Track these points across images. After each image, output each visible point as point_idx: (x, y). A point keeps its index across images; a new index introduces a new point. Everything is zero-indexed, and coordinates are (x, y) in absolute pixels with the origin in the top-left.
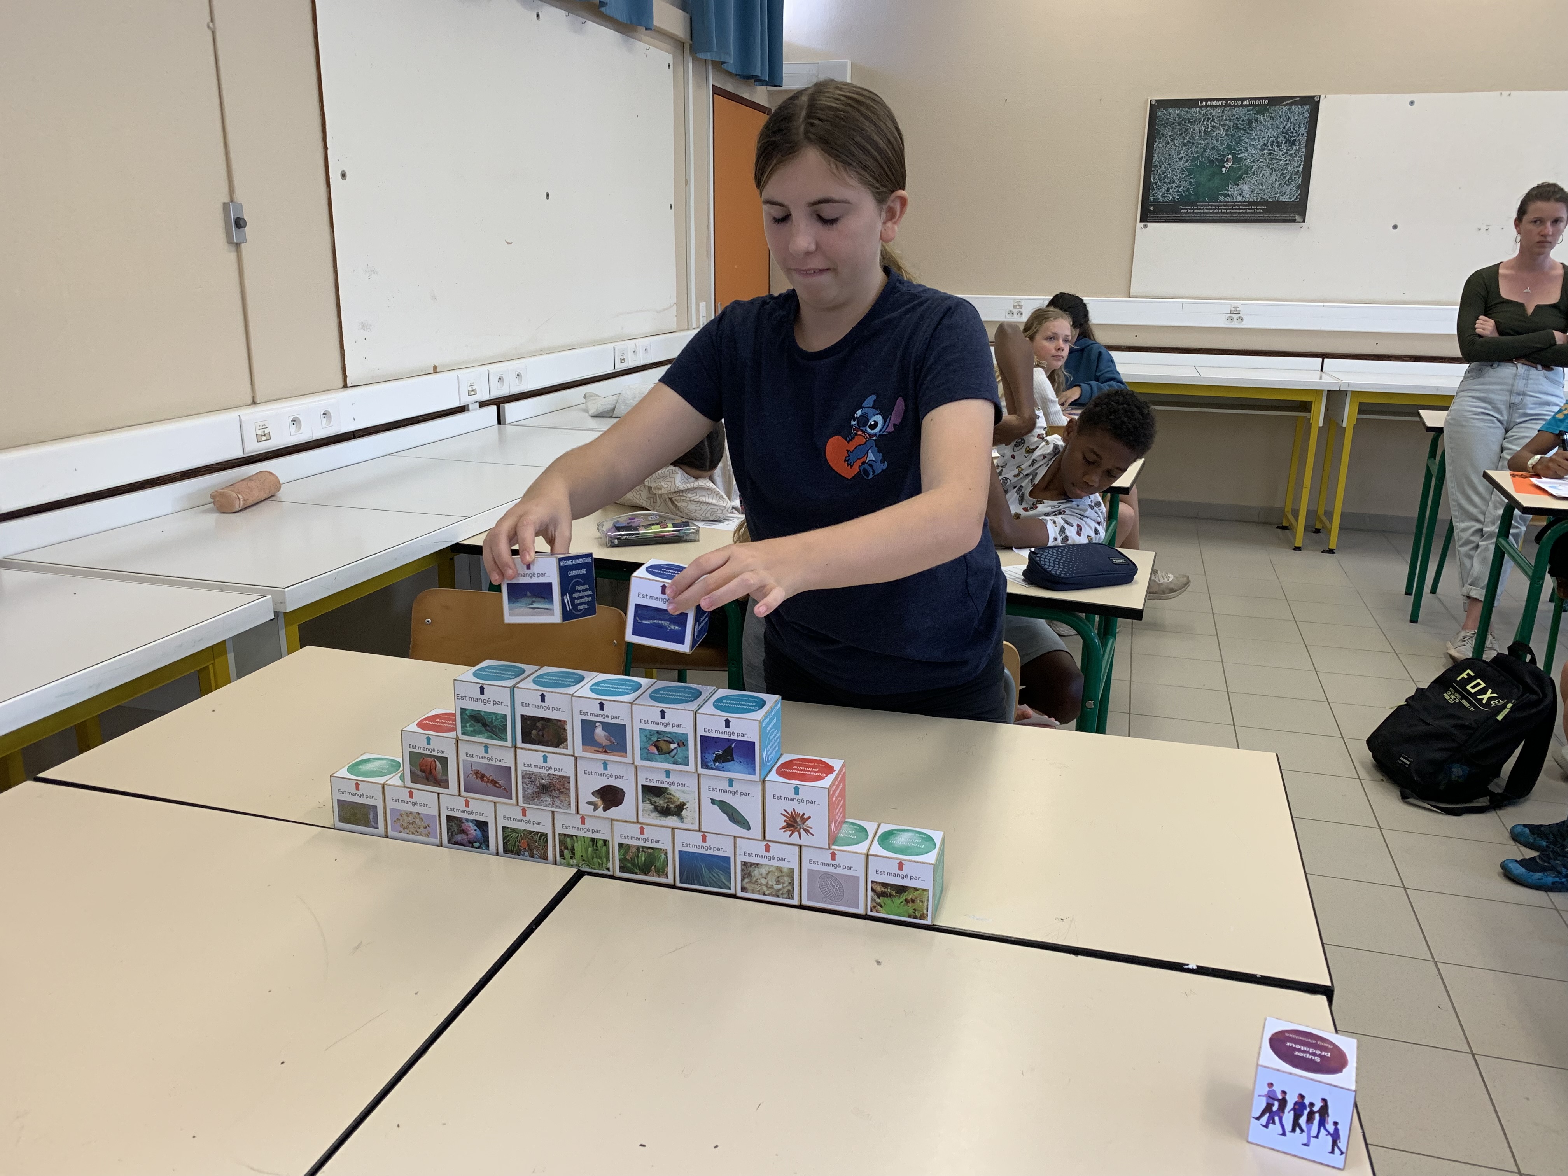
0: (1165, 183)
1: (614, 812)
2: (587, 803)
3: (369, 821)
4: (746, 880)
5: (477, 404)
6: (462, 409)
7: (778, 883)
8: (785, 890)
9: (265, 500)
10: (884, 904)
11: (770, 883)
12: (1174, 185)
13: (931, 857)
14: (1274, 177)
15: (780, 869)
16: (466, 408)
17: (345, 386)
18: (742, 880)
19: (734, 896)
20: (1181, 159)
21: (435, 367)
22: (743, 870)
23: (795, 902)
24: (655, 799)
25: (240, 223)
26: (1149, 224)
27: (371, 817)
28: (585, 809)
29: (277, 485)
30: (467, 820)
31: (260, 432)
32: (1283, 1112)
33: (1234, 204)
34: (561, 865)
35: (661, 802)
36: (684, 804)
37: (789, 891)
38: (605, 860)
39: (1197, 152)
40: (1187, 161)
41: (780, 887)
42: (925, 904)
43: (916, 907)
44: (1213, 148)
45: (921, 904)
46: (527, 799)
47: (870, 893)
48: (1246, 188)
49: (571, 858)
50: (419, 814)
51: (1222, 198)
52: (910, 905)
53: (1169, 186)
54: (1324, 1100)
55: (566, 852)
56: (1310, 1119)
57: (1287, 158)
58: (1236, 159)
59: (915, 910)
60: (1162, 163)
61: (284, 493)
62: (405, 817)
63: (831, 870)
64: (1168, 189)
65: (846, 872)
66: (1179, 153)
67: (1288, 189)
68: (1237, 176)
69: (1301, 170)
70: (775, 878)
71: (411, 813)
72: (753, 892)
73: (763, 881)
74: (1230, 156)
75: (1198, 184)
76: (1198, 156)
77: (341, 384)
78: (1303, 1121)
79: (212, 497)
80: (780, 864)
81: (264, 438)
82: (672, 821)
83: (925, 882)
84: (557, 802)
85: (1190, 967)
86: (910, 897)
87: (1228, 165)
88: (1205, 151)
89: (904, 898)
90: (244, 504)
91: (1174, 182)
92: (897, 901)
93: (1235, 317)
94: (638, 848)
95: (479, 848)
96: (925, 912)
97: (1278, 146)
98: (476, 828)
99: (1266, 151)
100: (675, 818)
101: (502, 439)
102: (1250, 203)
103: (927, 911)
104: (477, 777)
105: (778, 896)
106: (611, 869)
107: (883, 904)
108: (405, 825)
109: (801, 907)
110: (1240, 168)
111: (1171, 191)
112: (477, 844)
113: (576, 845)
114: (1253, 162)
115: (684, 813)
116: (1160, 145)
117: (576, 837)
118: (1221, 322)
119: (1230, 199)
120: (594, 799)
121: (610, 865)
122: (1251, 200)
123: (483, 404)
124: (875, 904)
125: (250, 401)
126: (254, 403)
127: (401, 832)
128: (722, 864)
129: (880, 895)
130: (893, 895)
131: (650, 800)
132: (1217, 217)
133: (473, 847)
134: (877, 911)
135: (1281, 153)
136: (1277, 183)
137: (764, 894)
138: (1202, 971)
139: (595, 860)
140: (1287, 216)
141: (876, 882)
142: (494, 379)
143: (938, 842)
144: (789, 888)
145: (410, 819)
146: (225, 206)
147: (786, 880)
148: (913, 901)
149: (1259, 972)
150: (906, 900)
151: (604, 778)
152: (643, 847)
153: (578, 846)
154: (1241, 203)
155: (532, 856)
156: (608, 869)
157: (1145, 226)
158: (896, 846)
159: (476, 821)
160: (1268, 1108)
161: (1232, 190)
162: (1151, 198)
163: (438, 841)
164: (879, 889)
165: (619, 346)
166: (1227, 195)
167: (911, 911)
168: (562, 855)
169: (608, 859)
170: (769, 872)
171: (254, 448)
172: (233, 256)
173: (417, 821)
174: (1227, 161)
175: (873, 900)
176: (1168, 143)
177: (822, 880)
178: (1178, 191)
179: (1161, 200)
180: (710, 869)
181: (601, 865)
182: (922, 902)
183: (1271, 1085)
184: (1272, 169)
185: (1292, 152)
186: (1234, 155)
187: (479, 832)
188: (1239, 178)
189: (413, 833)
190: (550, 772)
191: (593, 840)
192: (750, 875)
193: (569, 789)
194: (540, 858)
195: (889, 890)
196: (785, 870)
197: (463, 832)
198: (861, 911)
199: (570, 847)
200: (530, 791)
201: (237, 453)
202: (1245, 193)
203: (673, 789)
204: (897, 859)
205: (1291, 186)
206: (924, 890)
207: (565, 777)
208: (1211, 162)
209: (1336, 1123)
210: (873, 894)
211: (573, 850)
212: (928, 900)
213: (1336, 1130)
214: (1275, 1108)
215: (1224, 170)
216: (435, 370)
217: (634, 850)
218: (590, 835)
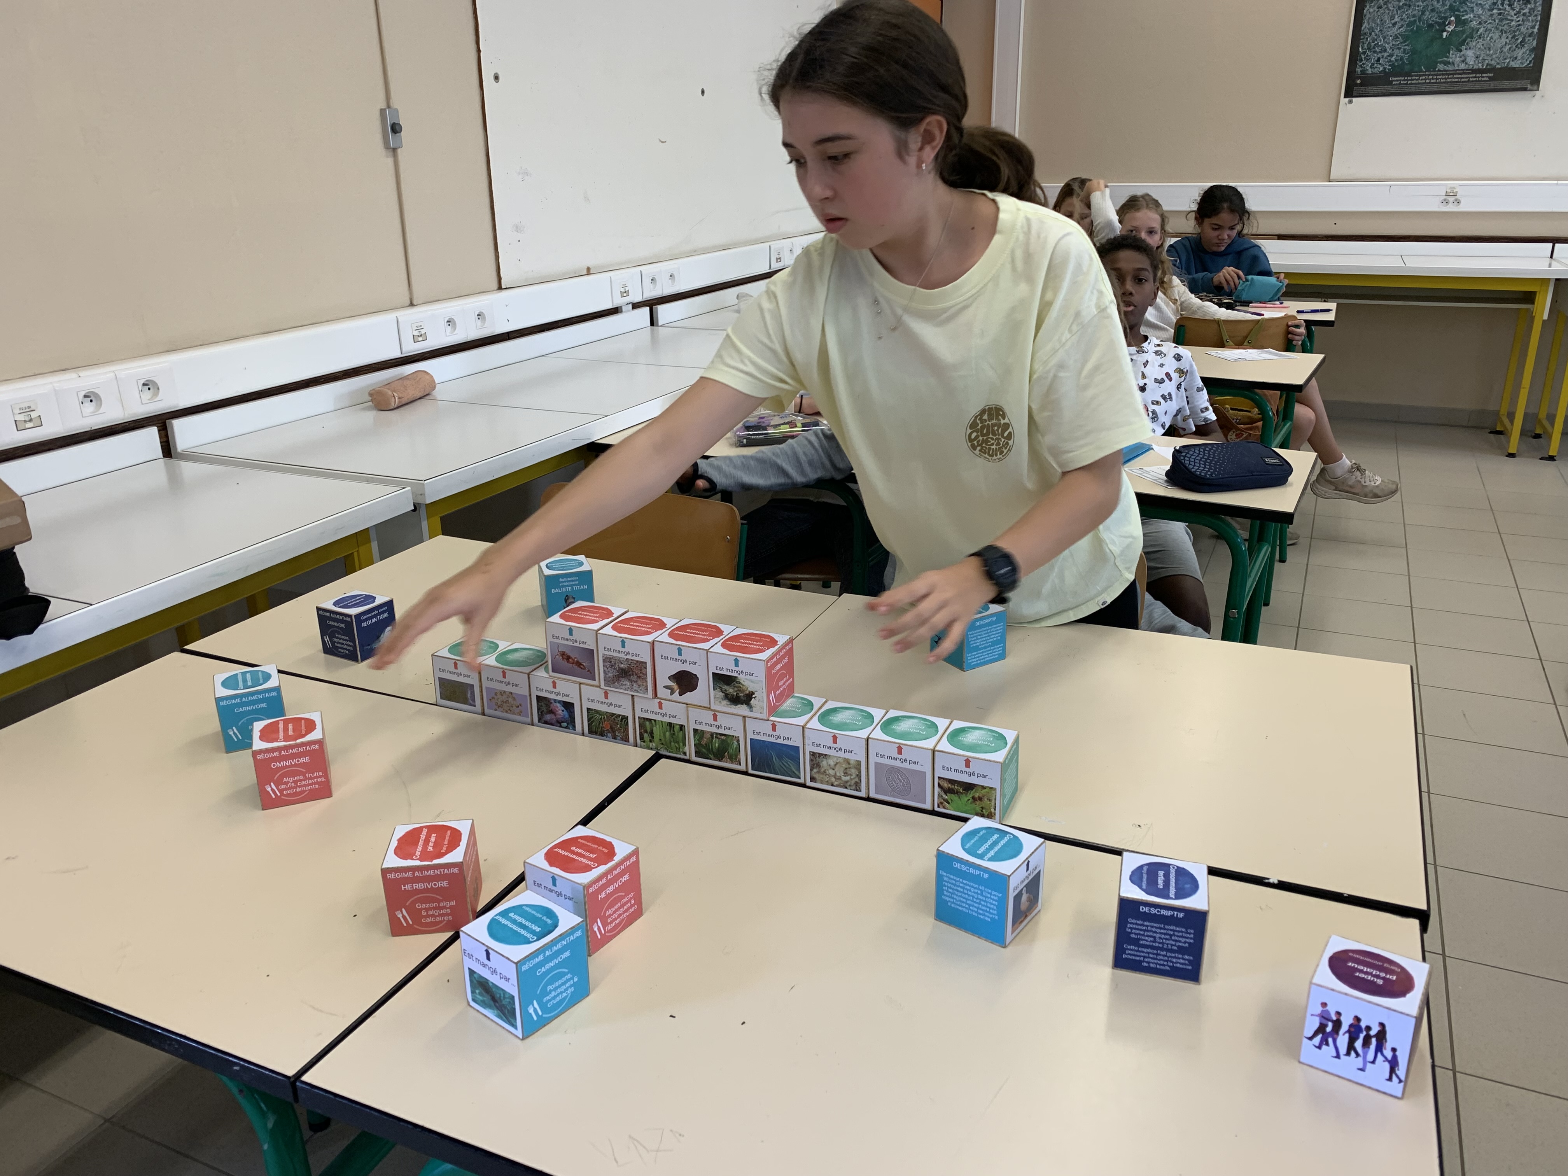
0: (1375, 52)
1: (689, 697)
2: (664, 687)
3: (467, 699)
4: (815, 770)
5: (630, 306)
6: (615, 311)
7: (846, 774)
8: (853, 782)
9: (420, 398)
10: (952, 800)
11: (838, 774)
12: (1386, 55)
13: (1000, 756)
14: (1503, 40)
15: (847, 761)
16: (619, 310)
17: (500, 288)
18: (811, 770)
19: (804, 785)
20: (1394, 24)
21: (588, 269)
22: (811, 760)
23: (863, 794)
24: (725, 687)
25: (396, 129)
26: (1354, 99)
27: (469, 695)
28: (663, 692)
29: (433, 385)
30: (555, 701)
31: (416, 333)
32: (1337, 1033)
33: (1455, 72)
34: (641, 747)
35: (731, 690)
36: (753, 693)
37: (856, 783)
38: (681, 744)
39: (1414, 16)
40: (1402, 26)
41: (848, 778)
42: (993, 803)
43: (983, 805)
44: (1433, 10)
45: (988, 803)
46: (608, 682)
47: (937, 789)
48: (1470, 53)
49: (651, 741)
50: (511, 693)
51: (1441, 67)
52: (977, 803)
53: (1380, 55)
54: (1382, 1025)
55: (646, 735)
56: (1366, 1043)
57: (1521, 18)
58: (1460, 22)
59: (982, 808)
60: (1372, 30)
61: (438, 393)
62: (499, 696)
63: (897, 764)
64: (1379, 59)
65: (913, 767)
66: (1393, 17)
67: (1520, 53)
68: (1460, 41)
69: (1536, 30)
70: (842, 769)
71: (505, 692)
72: (822, 783)
73: (831, 772)
74: (1453, 18)
75: (1414, 52)
76: (1415, 21)
77: (496, 286)
78: (1358, 1044)
79: (371, 395)
80: (847, 756)
81: (420, 339)
82: (742, 709)
83: (992, 782)
84: (635, 686)
85: (1271, 881)
86: (977, 795)
87: (1450, 28)
88: (1423, 13)
89: (971, 796)
90: (399, 402)
91: (1385, 51)
92: (965, 798)
93: (1451, 199)
94: (712, 734)
95: (566, 728)
96: (993, 810)
97: (1510, 5)
98: (563, 708)
99: (1495, 11)
100: (745, 706)
101: (654, 338)
102: (1474, 71)
103: (995, 810)
104: (563, 659)
105: (846, 788)
106: (688, 754)
107: (950, 801)
108: (499, 703)
109: (868, 799)
110: (1463, 32)
111: (1381, 61)
112: (565, 724)
113: (654, 729)
114: (1480, 23)
115: (753, 702)
116: (1371, 10)
117: (655, 721)
118: (1434, 206)
119: (1450, 68)
120: (670, 683)
121: (686, 749)
122: (1476, 67)
123: (636, 306)
124: (942, 801)
125: (409, 303)
126: (412, 305)
127: (496, 710)
128: (791, 753)
129: (947, 791)
130: (960, 792)
131: (720, 688)
132: (1434, 88)
133: (561, 726)
134: (944, 808)
135: (1513, 13)
136: (1508, 47)
137: (832, 785)
138: (1283, 886)
139: (672, 743)
140: (1519, 84)
141: (943, 778)
142: (647, 281)
143: (1010, 741)
144: (857, 780)
145: (504, 698)
146: (382, 111)
147: (854, 772)
148: (980, 799)
149: (1347, 891)
150: (973, 798)
151: (679, 663)
152: (717, 734)
153: (657, 731)
154: (1463, 72)
155: (615, 738)
156: (685, 754)
157: (1350, 102)
158: (965, 743)
159: (563, 701)
160: (1321, 1029)
161: (1454, 57)
162: (1358, 70)
163: (529, 720)
164: (946, 785)
165: (775, 245)
166: (1446, 63)
167: (978, 809)
168: (642, 738)
169: (684, 744)
170: (837, 764)
171: (412, 348)
172: (390, 161)
173: (510, 700)
174: (1449, 24)
175: (940, 796)
176: (1381, 7)
177: (889, 773)
178: (1390, 61)
179: (1370, 71)
180: (780, 758)
181: (678, 750)
182: (990, 800)
183: (1324, 1005)
184: (1502, 31)
185: (1526, 11)
186: (1457, 17)
187: (565, 713)
188: (1463, 43)
189: (507, 712)
190: (628, 657)
191: (670, 724)
192: (818, 765)
193: (646, 675)
194: (622, 739)
195: (956, 787)
196: (852, 762)
197: (552, 712)
198: (928, 806)
199: (649, 731)
200: (610, 675)
201: (395, 353)
202: (1468, 60)
203: (742, 678)
204: (963, 756)
205: (1524, 50)
206: (991, 788)
207: (642, 662)
208: (1430, 26)
209: (1394, 1050)
210: (939, 790)
211: (652, 733)
212: (995, 799)
213: (1395, 1057)
214: (1329, 1029)
215: (1445, 34)
216: (589, 272)
217: (708, 736)
218: (667, 719)
